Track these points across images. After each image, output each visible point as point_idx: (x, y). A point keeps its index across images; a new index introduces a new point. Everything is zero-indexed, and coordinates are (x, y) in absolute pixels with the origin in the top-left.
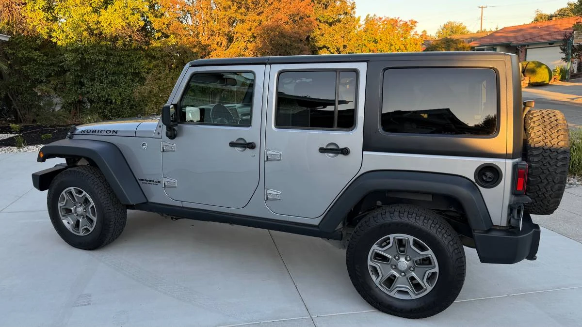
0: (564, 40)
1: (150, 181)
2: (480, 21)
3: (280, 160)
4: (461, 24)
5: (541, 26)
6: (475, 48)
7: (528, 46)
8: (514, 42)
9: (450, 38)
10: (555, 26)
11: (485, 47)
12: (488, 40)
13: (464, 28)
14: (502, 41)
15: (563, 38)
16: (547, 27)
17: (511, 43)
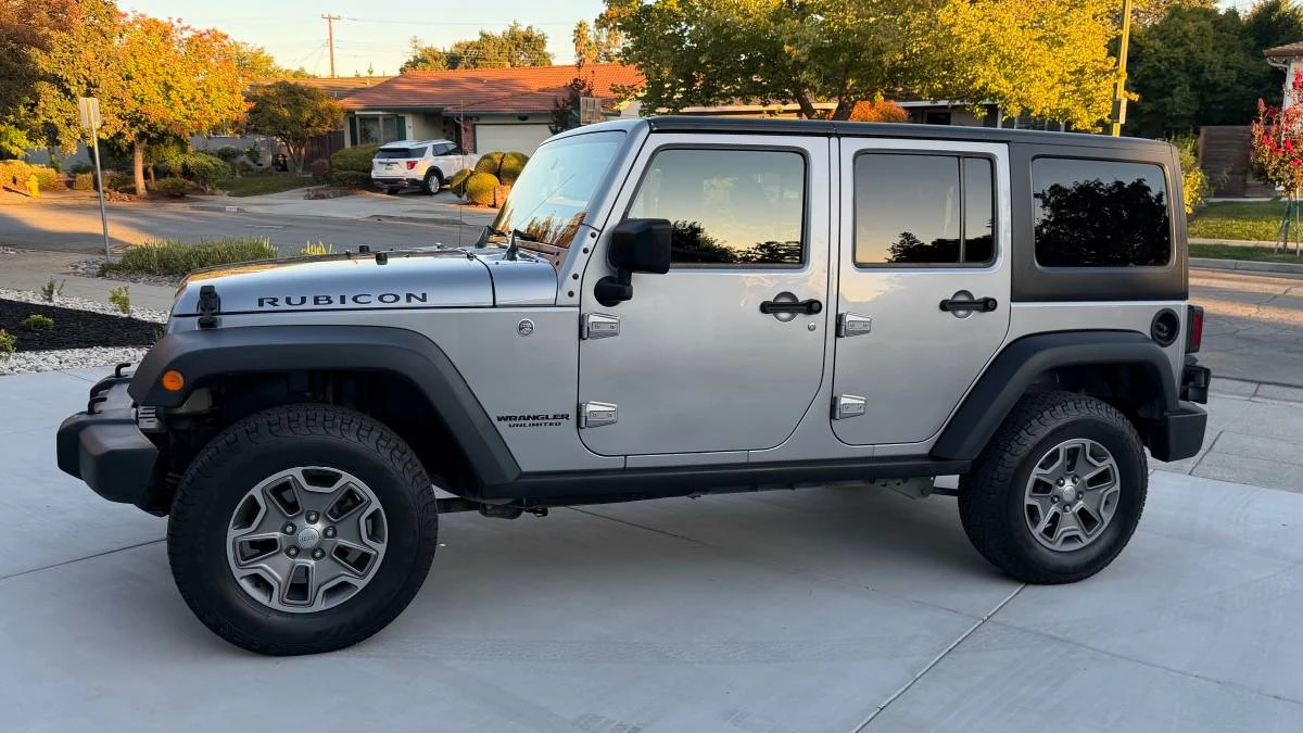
0: (554, 112)
1: (535, 418)
2: (328, 49)
3: (868, 332)
4: (261, 51)
5: (491, 79)
6: (357, 113)
7: (478, 119)
8: (449, 108)
9: (296, 84)
10: (518, 82)
11: (380, 113)
12: (379, 96)
13: (269, 61)
14: (416, 103)
15: (553, 108)
16: (500, 81)
17: (442, 109)
